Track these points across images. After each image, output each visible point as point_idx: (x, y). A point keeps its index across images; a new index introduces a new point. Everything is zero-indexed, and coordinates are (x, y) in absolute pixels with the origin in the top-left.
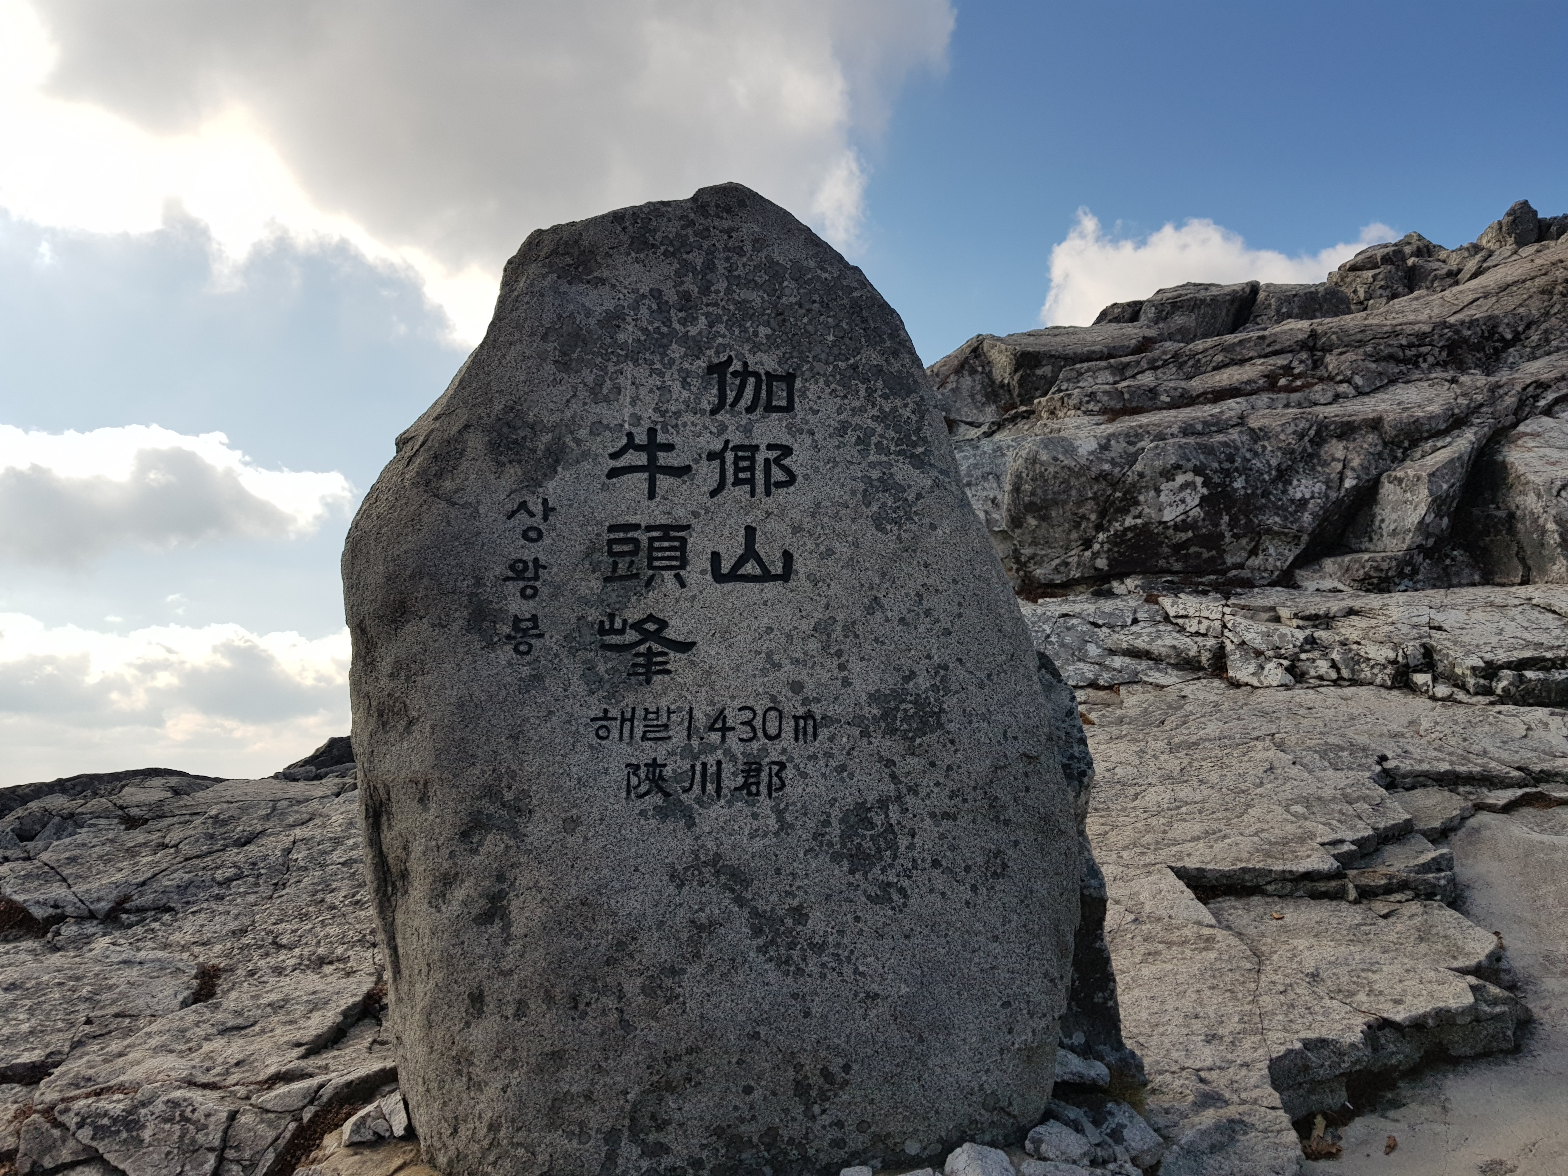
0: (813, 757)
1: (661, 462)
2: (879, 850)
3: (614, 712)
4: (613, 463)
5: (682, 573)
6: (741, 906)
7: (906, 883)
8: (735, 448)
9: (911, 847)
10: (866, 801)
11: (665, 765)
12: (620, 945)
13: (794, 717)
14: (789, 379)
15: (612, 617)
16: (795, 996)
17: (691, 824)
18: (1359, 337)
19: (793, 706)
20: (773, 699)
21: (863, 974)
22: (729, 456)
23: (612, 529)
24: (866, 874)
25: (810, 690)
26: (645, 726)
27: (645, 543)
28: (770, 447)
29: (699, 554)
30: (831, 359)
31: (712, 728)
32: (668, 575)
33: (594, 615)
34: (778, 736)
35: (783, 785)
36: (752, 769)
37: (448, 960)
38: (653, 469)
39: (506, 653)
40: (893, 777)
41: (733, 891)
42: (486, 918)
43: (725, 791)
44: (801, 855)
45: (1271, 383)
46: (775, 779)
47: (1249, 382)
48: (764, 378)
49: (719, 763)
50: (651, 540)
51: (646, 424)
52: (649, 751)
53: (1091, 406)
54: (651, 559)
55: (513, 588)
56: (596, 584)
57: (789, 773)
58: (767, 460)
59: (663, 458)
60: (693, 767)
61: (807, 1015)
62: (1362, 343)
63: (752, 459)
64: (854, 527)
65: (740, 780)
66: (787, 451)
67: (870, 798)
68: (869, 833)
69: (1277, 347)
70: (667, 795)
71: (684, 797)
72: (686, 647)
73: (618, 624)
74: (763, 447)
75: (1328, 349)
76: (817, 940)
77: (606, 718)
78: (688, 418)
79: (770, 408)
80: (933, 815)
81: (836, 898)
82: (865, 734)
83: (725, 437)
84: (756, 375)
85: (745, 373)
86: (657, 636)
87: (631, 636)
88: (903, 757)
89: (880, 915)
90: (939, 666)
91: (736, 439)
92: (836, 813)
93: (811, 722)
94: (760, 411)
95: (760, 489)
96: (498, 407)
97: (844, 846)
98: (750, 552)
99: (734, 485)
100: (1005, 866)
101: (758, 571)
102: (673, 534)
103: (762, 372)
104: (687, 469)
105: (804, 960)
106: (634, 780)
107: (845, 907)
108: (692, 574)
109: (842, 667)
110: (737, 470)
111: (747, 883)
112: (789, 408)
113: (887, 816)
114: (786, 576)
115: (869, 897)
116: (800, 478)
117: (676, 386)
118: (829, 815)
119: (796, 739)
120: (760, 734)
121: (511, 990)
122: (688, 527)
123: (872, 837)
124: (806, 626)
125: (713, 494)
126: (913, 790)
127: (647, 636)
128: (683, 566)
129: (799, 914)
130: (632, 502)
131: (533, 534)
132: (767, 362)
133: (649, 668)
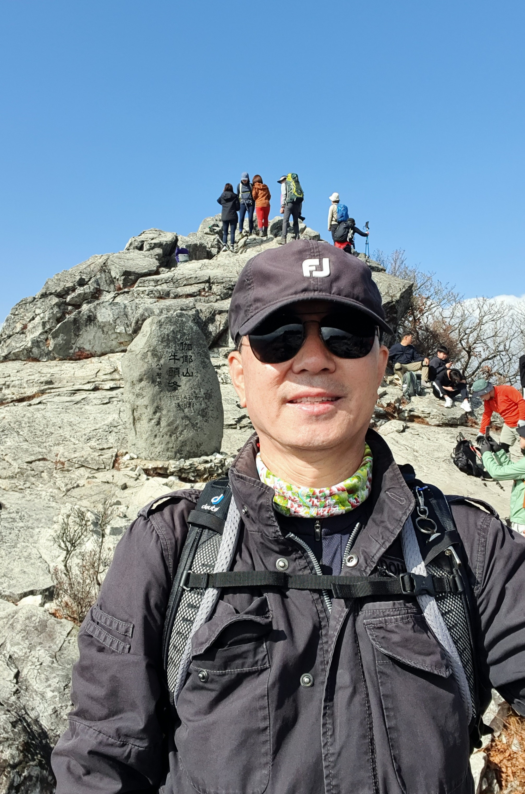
0: (197, 402)
2: (205, 415)
3: (172, 396)
4: (170, 358)
6: (190, 422)
7: (208, 419)
9: (209, 415)
11: (180, 403)
12: (176, 428)
14: (191, 345)
15: (170, 381)
16: (197, 434)
17: (183, 411)
18: (221, 281)
19: (194, 395)
20: (192, 394)
21: (204, 431)
22: (184, 357)
23: (170, 368)
24: (204, 418)
25: (196, 393)
26: (176, 398)
27: (174, 370)
28: (189, 356)
29: (181, 372)
30: (196, 342)
31: (185, 398)
32: (177, 375)
33: (168, 381)
34: (193, 399)
35: (194, 406)
36: (190, 404)
37: (152, 431)
39: (157, 387)
40: (207, 405)
41: (189, 420)
42: (157, 425)
43: (187, 407)
44: (196, 415)
45: (199, 293)
47: (194, 293)
48: (188, 345)
49: (186, 403)
51: (174, 352)
52: (177, 401)
53: (152, 295)
54: (175, 373)
55: (157, 377)
56: (168, 377)
57: (194, 404)
58: (189, 358)
59: (176, 358)
60: (183, 403)
62: (223, 283)
63: (187, 358)
64: (200, 368)
66: (191, 356)
67: (204, 408)
68: (204, 413)
69: (201, 281)
70: (180, 407)
71: (182, 408)
72: (180, 386)
73: (171, 383)
75: (213, 283)
76: (199, 427)
78: (179, 351)
81: (201, 421)
82: (203, 399)
85: (185, 344)
86: (176, 384)
87: (173, 384)
88: (208, 402)
89: (206, 424)
91: (185, 354)
92: (200, 410)
93: (197, 397)
94: (188, 350)
95: (188, 362)
96: (152, 348)
97: (201, 414)
98: (187, 372)
99: (185, 362)
101: (189, 375)
102: (177, 369)
104: (179, 359)
105: (198, 429)
106: (176, 405)
108: (180, 375)
109: (200, 389)
110: (185, 359)
111: (191, 419)
112: (191, 349)
113: (206, 410)
114: (192, 376)
115: (204, 421)
116: (193, 361)
119: (195, 400)
120: (191, 399)
121: (161, 434)
122: (179, 368)
124: (195, 384)
125: (183, 363)
126: (209, 407)
127: (175, 384)
129: (197, 423)
130: (172, 364)
131: (160, 369)
132: (188, 342)
133: (175, 389)
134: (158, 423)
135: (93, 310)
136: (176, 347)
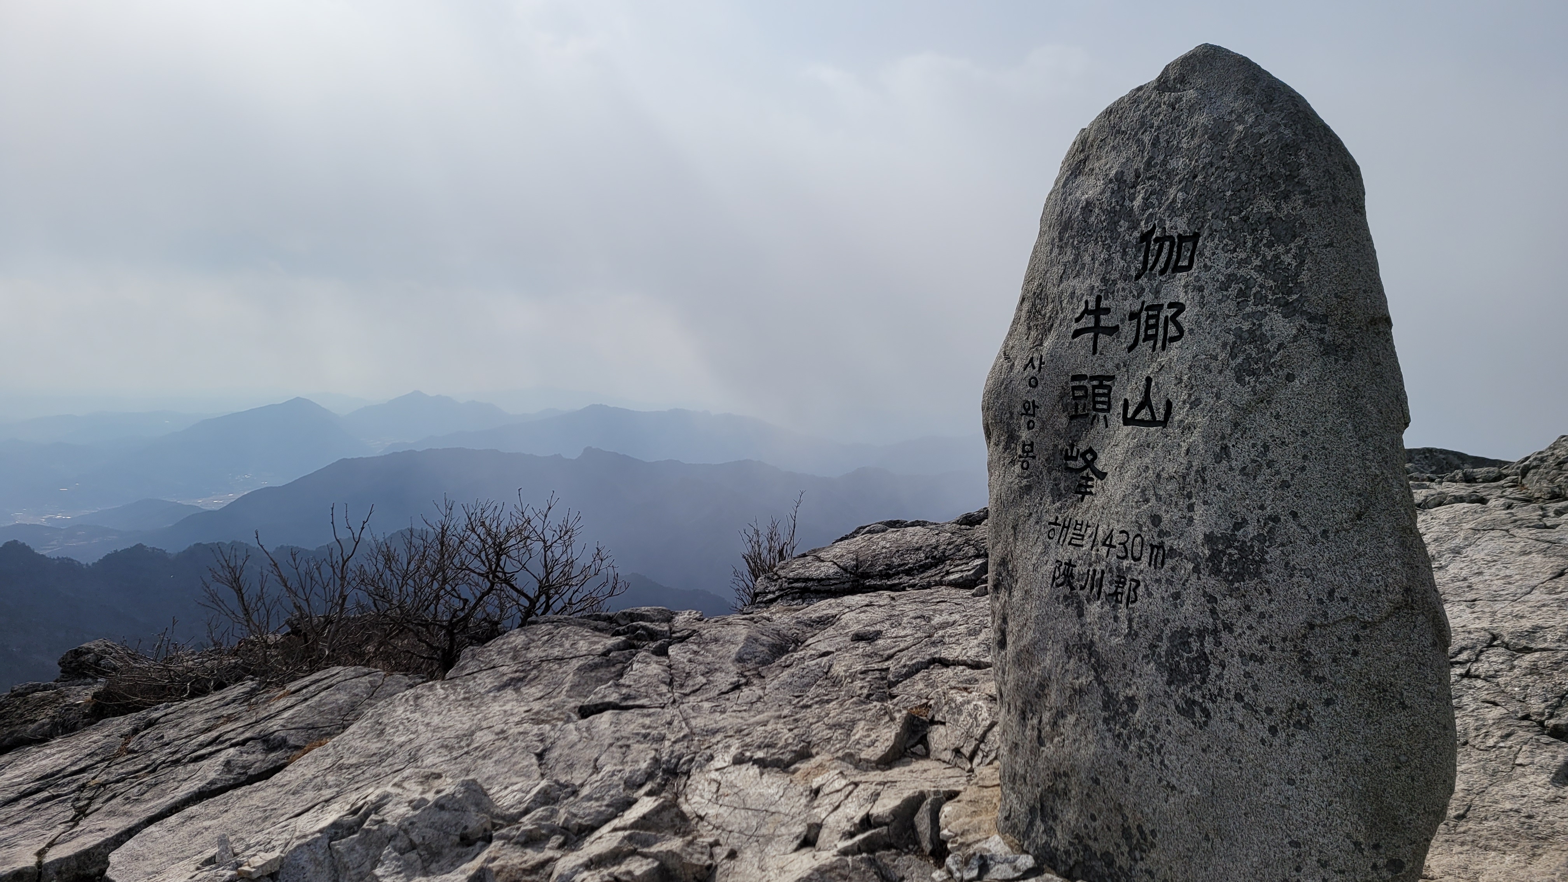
0: (1158, 581)
1: (1102, 324)
2: (1192, 673)
3: (1060, 521)
4: (1075, 326)
5: (1108, 415)
6: (1099, 685)
7: (1210, 705)
8: (1149, 308)
9: (1220, 677)
10: (1188, 628)
11: (1075, 566)
12: (1041, 687)
13: (1151, 545)
15: (1072, 446)
16: (1120, 763)
17: (1081, 614)
19: (1150, 536)
20: (1140, 529)
21: (1165, 766)
22: (1144, 315)
23: (1075, 378)
24: (1179, 687)
25: (1165, 525)
26: (1074, 534)
27: (1090, 391)
28: (1171, 306)
29: (1117, 401)
30: (1227, 213)
31: (1104, 544)
32: (1101, 415)
33: (1062, 444)
34: (1139, 559)
35: (1136, 600)
38: (1097, 330)
39: (1018, 468)
40: (1213, 612)
41: (1096, 671)
43: (1102, 595)
44: (1140, 658)
46: (1132, 593)
48: (1176, 240)
49: (1103, 572)
50: (1094, 387)
51: (1096, 292)
54: (1095, 403)
55: (1023, 421)
56: (1064, 420)
57: (1141, 590)
58: (1166, 317)
59: (1105, 321)
60: (1089, 571)
61: (1127, 781)
63: (1157, 317)
64: (1220, 379)
65: (1113, 588)
66: (1180, 308)
67: (1192, 626)
68: (1186, 655)
70: (1073, 588)
71: (1081, 593)
72: (1102, 475)
73: (1074, 454)
74: (1166, 306)
76: (1139, 727)
77: (1055, 524)
78: (1120, 285)
79: (1177, 269)
80: (1241, 654)
81: (1155, 700)
82: (1196, 569)
83: (1142, 299)
84: (1171, 238)
85: (1163, 238)
86: (1090, 464)
87: (1080, 463)
88: (1224, 596)
90: (1270, 518)
91: (1149, 299)
92: (1167, 632)
93: (1161, 552)
94: (1169, 270)
95: (1159, 344)
97: (1167, 661)
99: (1144, 341)
100: (1309, 720)
101: (1148, 417)
102: (1105, 383)
103: (1175, 235)
104: (1116, 328)
105: (1129, 739)
106: (1057, 574)
107: (1161, 709)
108: (1112, 417)
109: (1191, 508)
110: (1148, 327)
111: (1105, 668)
112: (1190, 267)
113: (1202, 645)
114: (1164, 423)
115: (1177, 707)
116: (1186, 333)
117: (1117, 257)
118: (1162, 631)
119: (1150, 564)
120: (1129, 555)
122: (1112, 378)
123: (1188, 659)
124: (1171, 468)
125: (1131, 349)
126: (1229, 628)
127: (1086, 464)
128: (1108, 410)
129: (1132, 703)
130: (1084, 358)
131: (1033, 382)
132: (1180, 225)
133: (1082, 489)
136: (1109, 261)
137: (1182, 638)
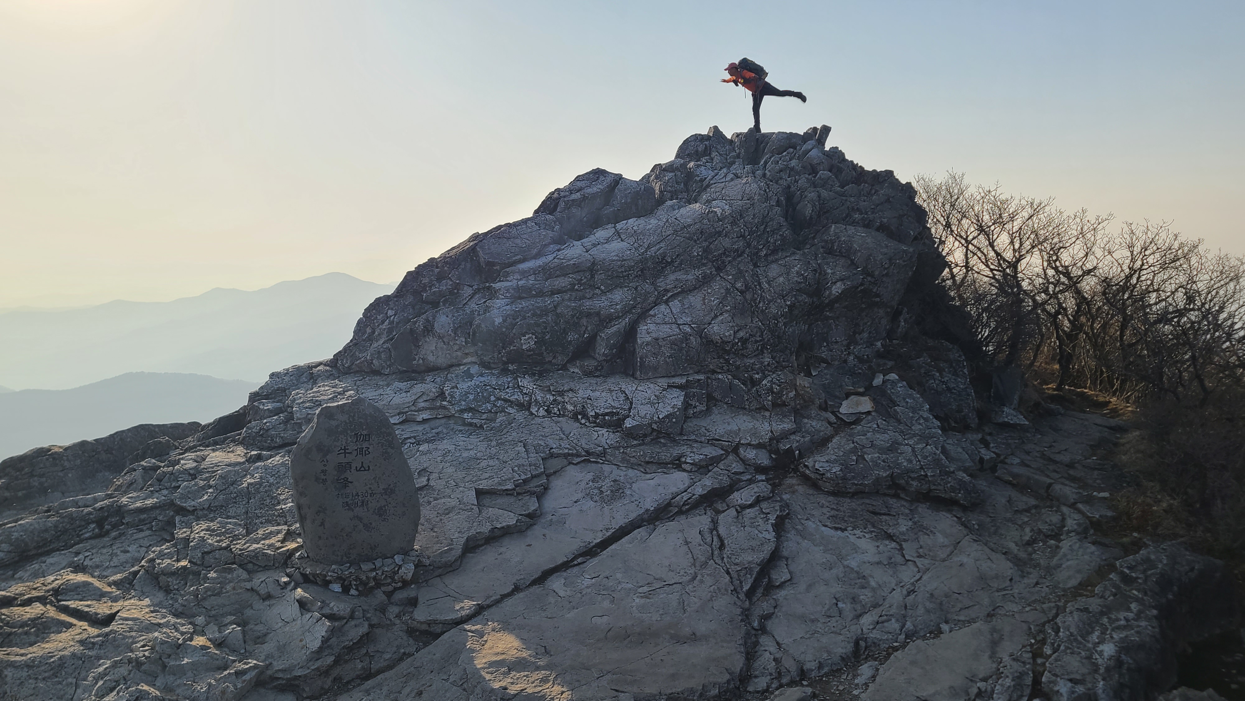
0: (373, 500)
2: (384, 514)
3: (340, 494)
4: (338, 453)
6: (361, 523)
7: (388, 518)
9: (389, 512)
11: (349, 502)
12: (342, 529)
14: (369, 435)
15: (339, 478)
16: (370, 536)
17: (353, 511)
18: (609, 267)
19: (370, 492)
20: (366, 491)
21: (381, 532)
22: (359, 450)
23: (339, 463)
24: (381, 517)
25: (373, 489)
26: (345, 496)
28: (366, 448)
29: (353, 467)
30: (376, 431)
31: (356, 496)
32: (348, 471)
33: (336, 478)
34: (367, 497)
35: (368, 505)
36: (363, 502)
37: (315, 532)
38: (345, 453)
39: (321, 485)
40: (386, 502)
41: (360, 521)
43: (359, 506)
44: (371, 515)
45: (572, 287)
46: (367, 503)
47: (565, 287)
48: (365, 435)
49: (357, 501)
50: (345, 465)
51: (344, 445)
52: (346, 500)
54: (345, 468)
55: (322, 474)
56: (336, 473)
57: (369, 502)
58: (365, 450)
59: (347, 451)
60: (353, 502)
61: (372, 538)
63: (363, 450)
64: (380, 461)
65: (361, 504)
66: (369, 448)
67: (382, 506)
68: (382, 511)
69: (580, 269)
70: (349, 507)
71: (352, 507)
72: (352, 483)
73: (340, 480)
74: (364, 448)
75: (596, 271)
76: (373, 527)
77: (338, 495)
78: (351, 444)
79: (366, 441)
80: (393, 507)
81: (376, 521)
82: (382, 495)
83: (358, 447)
84: (363, 435)
85: (361, 435)
86: (347, 481)
87: (342, 481)
88: (388, 498)
89: (384, 523)
90: (395, 483)
91: (360, 447)
92: (377, 508)
93: (373, 494)
94: (364, 441)
95: (364, 455)
96: (318, 442)
97: (378, 513)
98: (362, 466)
99: (359, 455)
101: (364, 470)
102: (349, 464)
104: (351, 453)
105: (371, 530)
106: (344, 505)
107: (378, 522)
108: (352, 470)
109: (378, 485)
110: (360, 452)
111: (362, 520)
112: (369, 441)
113: (385, 508)
114: (368, 470)
115: (382, 521)
116: (371, 453)
117: (349, 438)
118: (375, 509)
119: (370, 497)
120: (364, 496)
121: (325, 536)
122: (352, 463)
124: (372, 478)
125: (356, 457)
126: (390, 503)
127: (345, 481)
129: (371, 524)
130: (342, 459)
131: (325, 465)
132: (365, 432)
133: (346, 486)
134: (322, 524)
135: (431, 318)
136: (347, 439)
137: (380, 508)
